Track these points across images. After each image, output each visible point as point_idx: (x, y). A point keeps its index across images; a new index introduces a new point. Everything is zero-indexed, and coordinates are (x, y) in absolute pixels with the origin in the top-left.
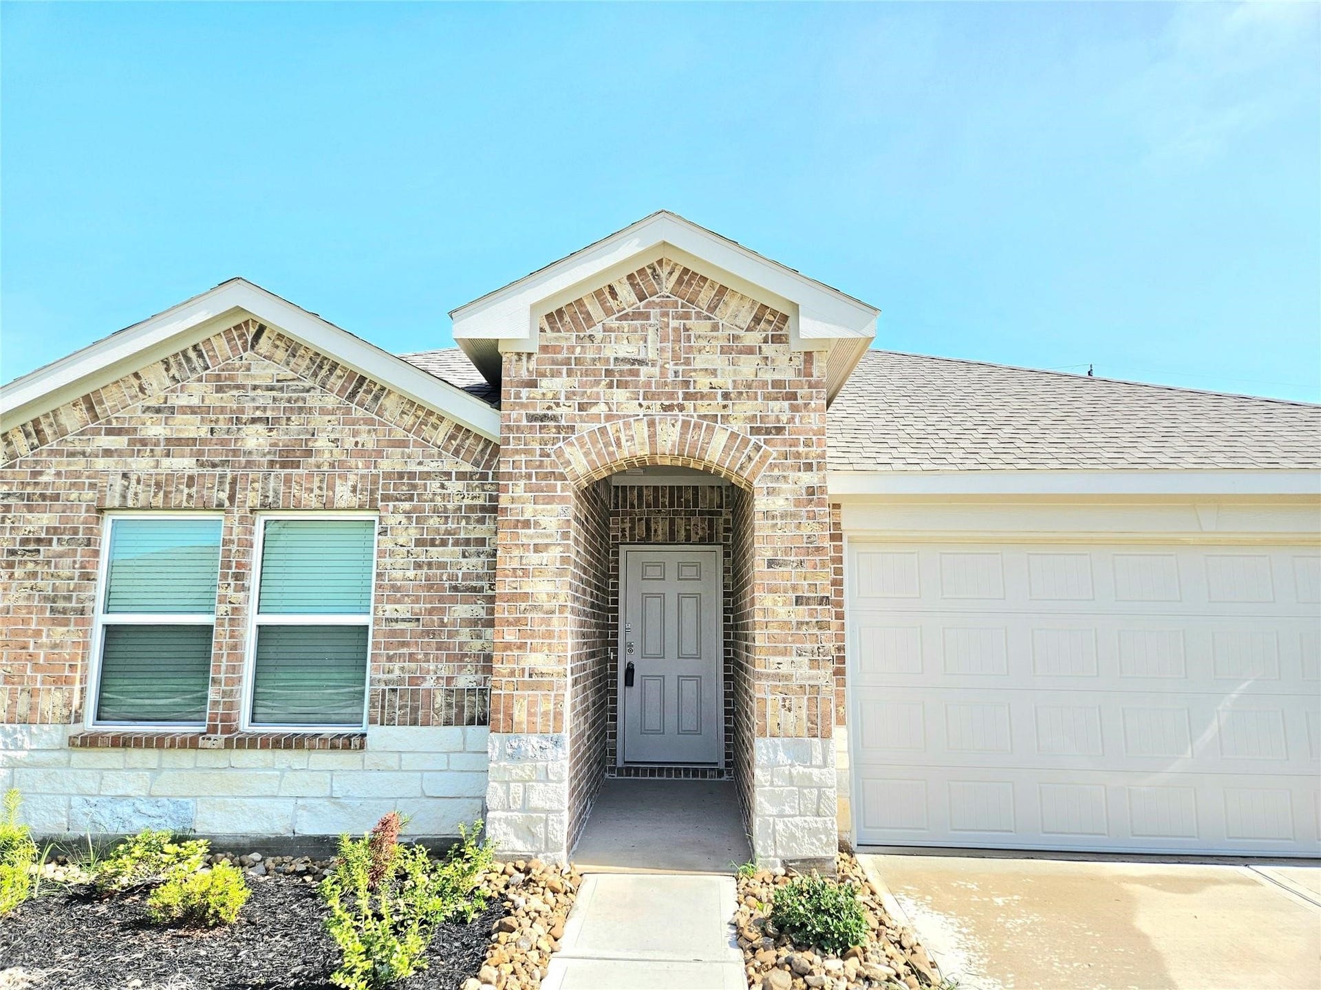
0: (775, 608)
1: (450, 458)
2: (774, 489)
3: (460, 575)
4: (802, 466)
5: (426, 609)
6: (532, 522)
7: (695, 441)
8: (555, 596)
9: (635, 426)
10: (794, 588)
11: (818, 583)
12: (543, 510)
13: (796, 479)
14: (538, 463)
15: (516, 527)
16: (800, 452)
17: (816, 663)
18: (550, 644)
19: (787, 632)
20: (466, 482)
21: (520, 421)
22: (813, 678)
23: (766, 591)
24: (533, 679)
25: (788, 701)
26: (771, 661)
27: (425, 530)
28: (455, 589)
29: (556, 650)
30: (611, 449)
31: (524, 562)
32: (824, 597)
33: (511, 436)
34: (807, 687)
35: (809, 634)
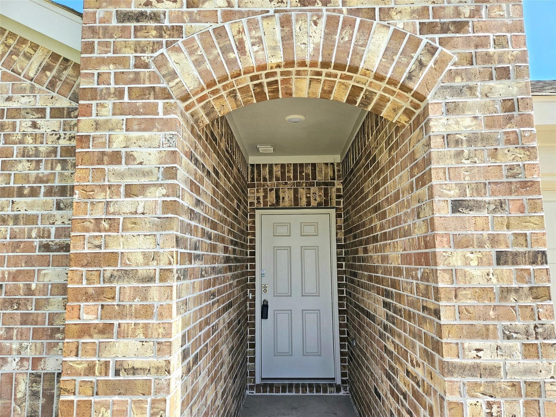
0: (467, 269)
1: (44, 91)
2: (456, 105)
3: (53, 231)
4: (494, 72)
5: (9, 273)
6: (123, 155)
7: (345, 43)
8: (155, 257)
9: (264, 25)
10: (494, 240)
11: (528, 232)
12: (139, 139)
13: (486, 90)
14: (132, 76)
15: (101, 162)
16: (491, 53)
17: (533, 350)
18: (146, 326)
19: (487, 303)
20: (62, 120)
21: (109, 21)
22: (530, 372)
23: (452, 244)
24: (121, 378)
25: (495, 407)
26: (466, 345)
27: (12, 176)
28: (46, 247)
29: (155, 334)
30: (231, 55)
31: (111, 209)
32: (538, 252)
33: (96, 41)
34: (522, 385)
35: (521, 307)
